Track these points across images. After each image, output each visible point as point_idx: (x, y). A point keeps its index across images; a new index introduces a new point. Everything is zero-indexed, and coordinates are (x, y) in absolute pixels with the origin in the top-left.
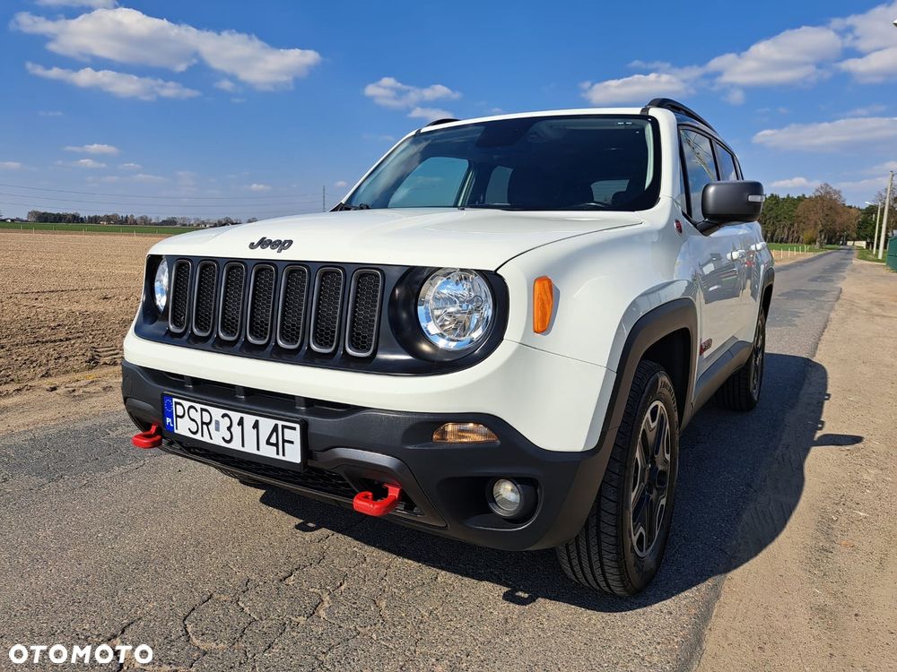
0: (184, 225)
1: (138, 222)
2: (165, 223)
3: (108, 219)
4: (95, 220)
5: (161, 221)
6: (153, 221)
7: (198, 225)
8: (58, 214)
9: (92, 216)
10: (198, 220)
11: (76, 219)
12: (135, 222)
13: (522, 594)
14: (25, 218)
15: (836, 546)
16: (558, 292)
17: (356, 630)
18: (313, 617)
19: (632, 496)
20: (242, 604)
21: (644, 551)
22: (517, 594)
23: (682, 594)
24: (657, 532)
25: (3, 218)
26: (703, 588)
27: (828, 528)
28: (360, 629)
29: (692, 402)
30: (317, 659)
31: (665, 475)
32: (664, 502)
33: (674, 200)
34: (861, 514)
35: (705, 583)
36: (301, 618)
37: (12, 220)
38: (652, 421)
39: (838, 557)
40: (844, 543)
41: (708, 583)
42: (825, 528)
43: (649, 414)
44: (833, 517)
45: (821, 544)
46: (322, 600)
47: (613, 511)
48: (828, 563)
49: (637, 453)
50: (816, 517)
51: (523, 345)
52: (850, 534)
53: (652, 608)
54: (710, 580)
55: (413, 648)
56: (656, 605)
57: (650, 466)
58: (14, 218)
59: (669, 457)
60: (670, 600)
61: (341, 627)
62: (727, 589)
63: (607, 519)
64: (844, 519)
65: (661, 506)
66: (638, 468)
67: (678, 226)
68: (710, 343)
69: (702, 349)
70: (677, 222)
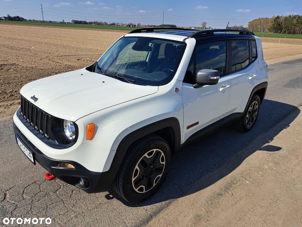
0: (118, 25)
1: (104, 24)
2: (112, 24)
3: (95, 23)
4: (91, 23)
5: (110, 24)
6: (108, 24)
7: (122, 25)
8: (80, 21)
9: (90, 22)
10: (122, 23)
11: (85, 23)
12: (103, 24)
13: (111, 196)
14: (71, 22)
15: (226, 194)
16: (98, 127)
17: (62, 199)
18: (55, 193)
19: (133, 179)
20: (41, 186)
21: (144, 191)
22: (110, 196)
23: (156, 204)
24: (154, 185)
25: (65, 22)
26: (164, 203)
27: (230, 186)
28: (63, 199)
29: (181, 144)
30: (47, 206)
31: (162, 168)
32: (160, 175)
33: (178, 80)
34: (247, 182)
35: (166, 201)
36: (52, 193)
37: (67, 23)
38: (149, 156)
39: (222, 198)
40: (230, 193)
41: (167, 201)
42: (229, 186)
43: (146, 155)
44: (235, 182)
45: (221, 192)
46: (60, 188)
47: (122, 185)
48: (217, 199)
49: (137, 167)
50: (229, 181)
51: (83, 143)
52: (236, 190)
53: (142, 207)
54: (168, 201)
55: (71, 208)
56: (145, 207)
57: (152, 167)
58: (68, 22)
59: (164, 163)
60: (150, 206)
61: (59, 197)
62: (173, 204)
63: (121, 186)
64: (239, 183)
65: (158, 177)
66: (138, 171)
67: (177, 90)
68: (197, 123)
69: (188, 127)
70: (176, 88)
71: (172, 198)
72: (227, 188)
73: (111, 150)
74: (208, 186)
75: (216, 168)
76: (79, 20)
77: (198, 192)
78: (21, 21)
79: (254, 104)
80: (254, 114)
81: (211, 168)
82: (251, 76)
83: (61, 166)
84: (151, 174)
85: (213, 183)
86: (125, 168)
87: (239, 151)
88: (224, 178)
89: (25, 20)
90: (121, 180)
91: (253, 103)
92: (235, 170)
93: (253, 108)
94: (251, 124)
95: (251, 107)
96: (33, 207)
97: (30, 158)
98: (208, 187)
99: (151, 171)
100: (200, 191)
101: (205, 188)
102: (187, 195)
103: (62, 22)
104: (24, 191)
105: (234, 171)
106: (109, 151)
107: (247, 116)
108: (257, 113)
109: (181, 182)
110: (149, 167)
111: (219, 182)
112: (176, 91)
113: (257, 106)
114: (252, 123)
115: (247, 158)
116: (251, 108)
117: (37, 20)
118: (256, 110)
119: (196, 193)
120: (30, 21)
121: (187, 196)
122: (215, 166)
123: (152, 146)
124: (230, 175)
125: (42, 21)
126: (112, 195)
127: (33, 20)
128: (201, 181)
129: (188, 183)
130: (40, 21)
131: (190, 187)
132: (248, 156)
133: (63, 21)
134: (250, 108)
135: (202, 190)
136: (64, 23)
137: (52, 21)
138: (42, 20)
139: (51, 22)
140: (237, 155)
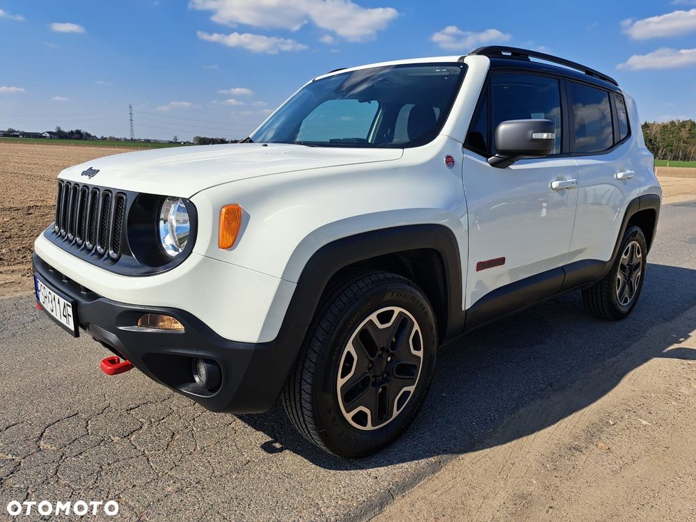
8: (212, 139)
9: (233, 140)
13: (278, 445)
14: (192, 142)
15: (592, 447)
16: (248, 217)
17: (144, 451)
18: (125, 439)
19: (341, 382)
20: (89, 422)
21: (369, 427)
22: (274, 444)
23: (401, 465)
24: (396, 413)
25: (179, 141)
26: (423, 462)
27: (598, 430)
28: (146, 452)
29: (463, 309)
30: (101, 467)
31: (415, 367)
32: (412, 389)
33: (451, 139)
34: (644, 422)
35: (430, 459)
36: (117, 438)
37: (184, 143)
38: (382, 323)
39: (584, 457)
40: (601, 444)
41: (432, 459)
42: (595, 430)
43: (373, 317)
44: (610, 421)
45: (576, 443)
46: (141, 428)
47: (309, 391)
48: (569, 459)
49: (350, 347)
50: (595, 419)
51: (207, 257)
52: (617, 439)
53: (365, 471)
54: (436, 457)
55: (167, 471)
56: (370, 470)
57: (389, 359)
58: (186, 141)
59: (420, 354)
60: (385, 467)
61: (136, 448)
62: (450, 467)
63: (306, 397)
64: (621, 425)
65: (405, 392)
66: (353, 359)
67: (450, 161)
68: (501, 261)
69: (481, 266)
70: (448, 157)
71: (445, 452)
72: (592, 434)
73: (284, 278)
74: (540, 429)
75: (554, 390)
76: (210, 137)
77: (514, 442)
78: (85, 139)
79: (633, 246)
80: (634, 276)
81: (542, 389)
82: (620, 172)
83: (145, 324)
84: (386, 380)
85: (553, 423)
86: (320, 344)
87: (609, 358)
88: (580, 413)
89: (93, 137)
90: (308, 377)
91: (630, 245)
92: (606, 396)
93: (631, 258)
94: (629, 301)
95: (626, 255)
96: (61, 468)
97: (65, 324)
98: (541, 432)
99: (386, 372)
100: (520, 440)
101: (533, 432)
102: (484, 448)
103: (172, 142)
104: (44, 434)
105: (604, 398)
106: (277, 282)
107: (619, 276)
108: (640, 273)
109: (465, 416)
110: (380, 356)
111: (567, 420)
112: (447, 162)
113: (639, 254)
114: (630, 297)
115: (633, 372)
116: (626, 257)
117: (119, 137)
118: (637, 266)
119: (509, 444)
120: (104, 139)
121: (485, 450)
122: (551, 385)
123: (388, 297)
124: (594, 406)
125: (128, 140)
126: (281, 443)
127: (110, 138)
128: (520, 416)
129: (486, 420)
130: (126, 140)
131: (491, 430)
132: (633, 369)
133: (176, 139)
134: (623, 256)
135: (525, 438)
136: (176, 142)
137: (150, 138)
138: (129, 138)
139: (148, 141)
140: (605, 366)
